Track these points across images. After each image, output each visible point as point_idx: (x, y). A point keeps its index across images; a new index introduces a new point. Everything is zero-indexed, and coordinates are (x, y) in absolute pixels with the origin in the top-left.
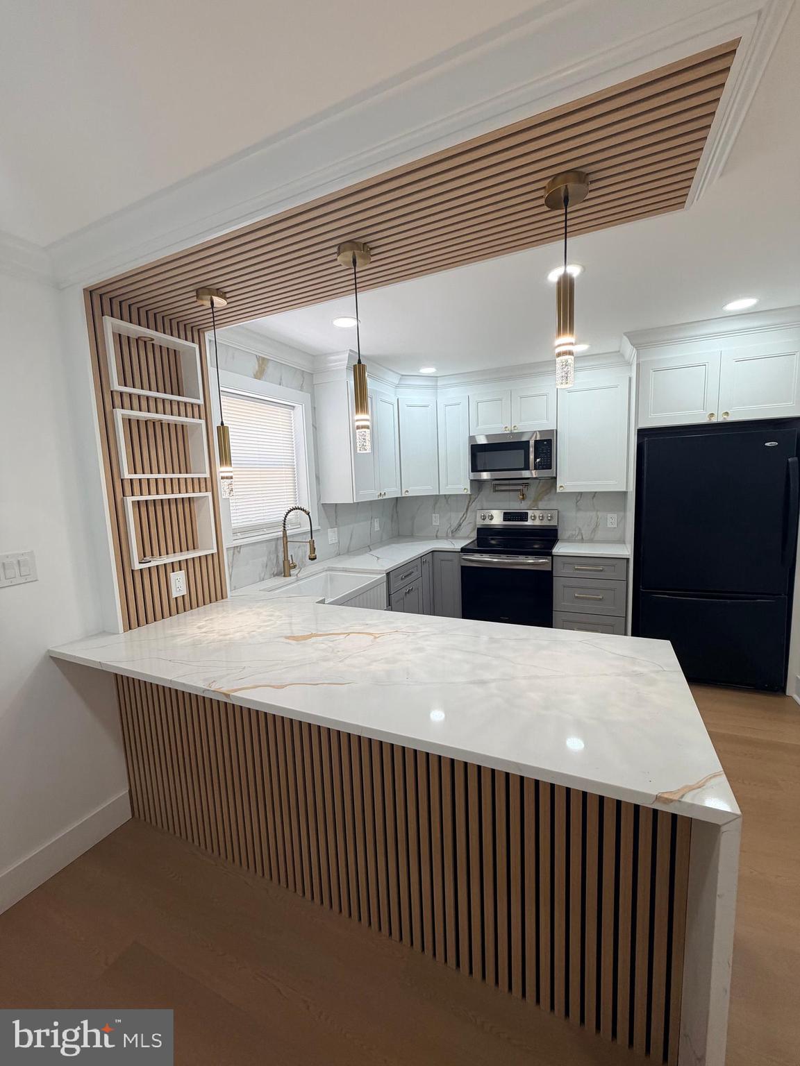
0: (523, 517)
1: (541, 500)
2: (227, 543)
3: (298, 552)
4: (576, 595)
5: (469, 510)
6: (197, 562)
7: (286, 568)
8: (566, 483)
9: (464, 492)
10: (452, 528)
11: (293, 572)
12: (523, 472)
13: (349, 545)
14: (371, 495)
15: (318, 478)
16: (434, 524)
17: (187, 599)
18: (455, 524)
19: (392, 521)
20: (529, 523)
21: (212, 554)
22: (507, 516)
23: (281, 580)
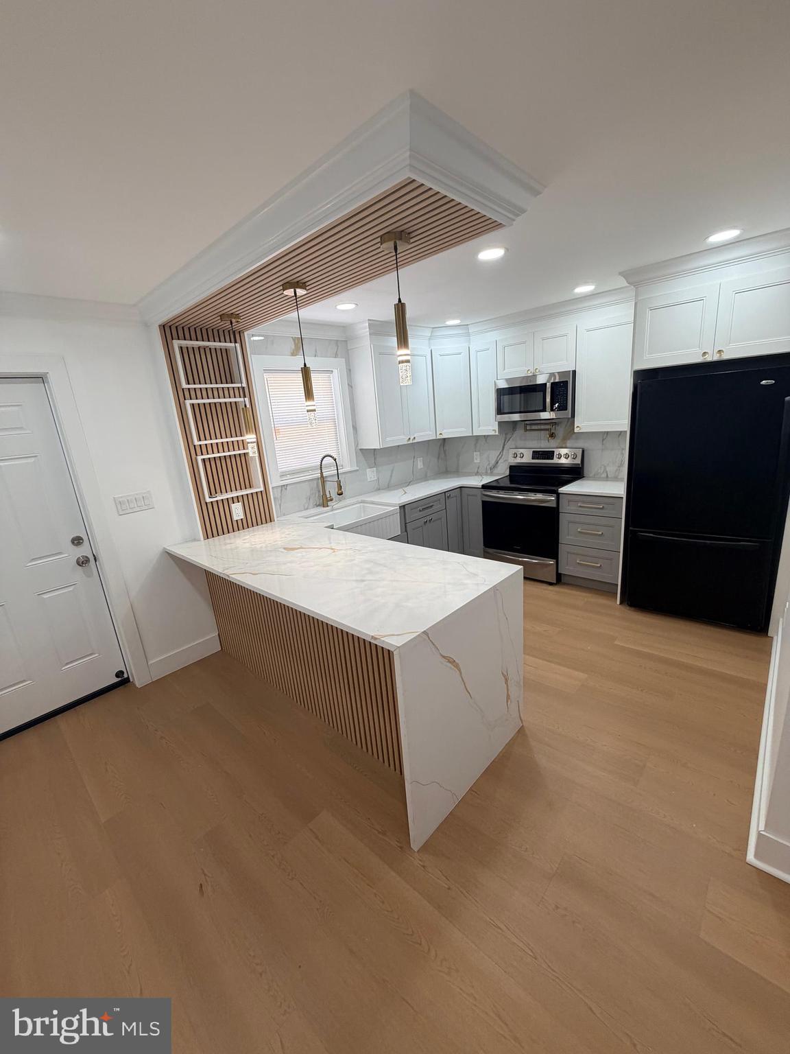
0: (550, 455)
1: (569, 439)
2: (274, 481)
3: (331, 489)
4: (579, 530)
5: (505, 449)
6: (250, 497)
7: (325, 501)
8: (583, 423)
9: (493, 433)
10: (491, 465)
11: (329, 503)
12: (541, 413)
13: (390, 481)
14: (402, 440)
15: (355, 428)
16: (475, 461)
17: (244, 521)
18: (493, 462)
19: (438, 458)
20: (555, 460)
21: (261, 492)
22: (536, 455)
23: (321, 509)
